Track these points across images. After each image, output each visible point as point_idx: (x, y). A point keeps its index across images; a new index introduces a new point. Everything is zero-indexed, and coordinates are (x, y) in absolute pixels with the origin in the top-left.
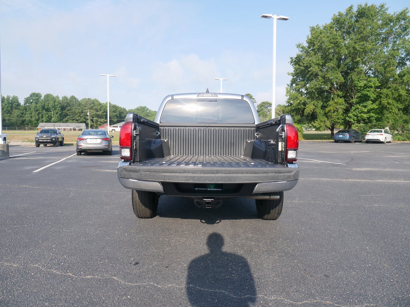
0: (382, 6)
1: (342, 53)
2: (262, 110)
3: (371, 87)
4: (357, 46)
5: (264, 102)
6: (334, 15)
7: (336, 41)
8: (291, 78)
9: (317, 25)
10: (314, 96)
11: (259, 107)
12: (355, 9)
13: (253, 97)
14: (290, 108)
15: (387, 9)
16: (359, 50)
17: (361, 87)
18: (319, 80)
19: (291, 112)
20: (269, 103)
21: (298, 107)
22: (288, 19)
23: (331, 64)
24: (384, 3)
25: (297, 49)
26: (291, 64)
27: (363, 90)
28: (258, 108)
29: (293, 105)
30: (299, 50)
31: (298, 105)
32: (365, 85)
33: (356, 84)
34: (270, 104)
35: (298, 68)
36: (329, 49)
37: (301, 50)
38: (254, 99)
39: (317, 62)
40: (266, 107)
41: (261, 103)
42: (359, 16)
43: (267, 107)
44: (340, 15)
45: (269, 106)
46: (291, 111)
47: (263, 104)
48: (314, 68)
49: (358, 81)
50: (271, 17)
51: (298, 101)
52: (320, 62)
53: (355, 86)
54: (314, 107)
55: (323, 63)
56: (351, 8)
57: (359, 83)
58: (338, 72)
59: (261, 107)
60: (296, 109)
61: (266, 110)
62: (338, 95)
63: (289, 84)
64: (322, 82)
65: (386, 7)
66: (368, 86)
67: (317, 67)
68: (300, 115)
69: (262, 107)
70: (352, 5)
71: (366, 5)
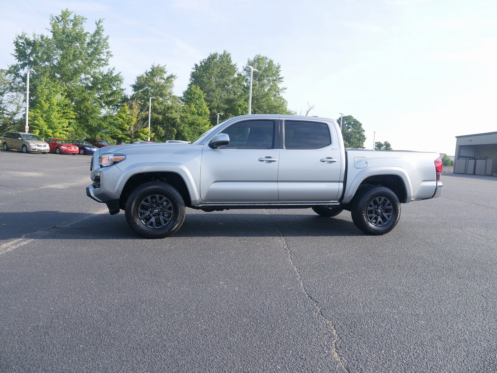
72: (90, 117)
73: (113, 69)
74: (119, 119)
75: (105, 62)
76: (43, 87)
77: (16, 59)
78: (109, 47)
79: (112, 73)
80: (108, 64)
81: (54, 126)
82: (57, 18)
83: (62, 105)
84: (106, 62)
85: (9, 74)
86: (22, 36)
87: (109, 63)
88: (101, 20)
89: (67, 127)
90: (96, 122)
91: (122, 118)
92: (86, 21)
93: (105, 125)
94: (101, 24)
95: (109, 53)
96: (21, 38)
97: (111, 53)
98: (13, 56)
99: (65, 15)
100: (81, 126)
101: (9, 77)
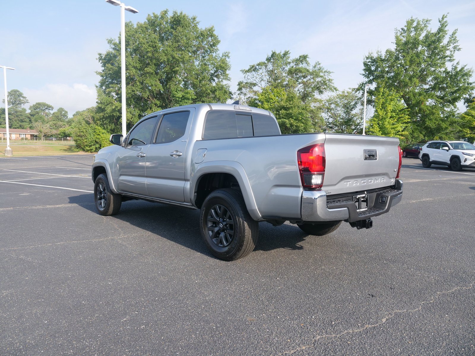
0: (194, 19)
1: (161, 59)
2: (38, 113)
3: (189, 99)
4: (175, 55)
5: (39, 103)
6: (149, 15)
7: (155, 45)
8: (99, 78)
9: (130, 22)
10: (131, 103)
11: (32, 109)
12: (170, 15)
13: (23, 95)
14: (102, 115)
15: (198, 23)
16: (178, 60)
17: (179, 98)
18: (137, 85)
19: (104, 120)
20: (47, 104)
21: (113, 115)
22: (137, 12)
23: (150, 69)
24: (195, 16)
25: (109, 45)
26: (99, 61)
27: (181, 101)
28: (32, 111)
29: (106, 111)
30: (110, 46)
31: (112, 112)
32: (183, 96)
33: (174, 95)
34: (48, 106)
35: (111, 68)
36: (147, 52)
37: (113, 47)
38: (25, 97)
39: (135, 65)
40: (42, 109)
41: (35, 104)
42: (175, 23)
43: (45, 110)
44: (156, 17)
45: (46, 108)
46: (103, 118)
47: (38, 105)
48: (131, 71)
49: (176, 91)
50: (119, 5)
51: (114, 107)
52: (138, 66)
53: (173, 96)
54: (131, 115)
55: (140, 66)
56: (166, 12)
57: (177, 93)
58: (156, 79)
59: (35, 109)
60: (109, 116)
61: (42, 114)
62: (156, 104)
63: (97, 85)
64: (140, 89)
65: (197, 20)
66: (186, 97)
67: (134, 71)
68: (114, 124)
69: (37, 109)
70: (167, 10)
71: (181, 13)
72: (428, 119)
73: (457, 64)
74: (467, 116)
75: (450, 59)
76: (380, 97)
77: (364, 77)
78: (457, 41)
79: (456, 68)
80: (454, 60)
81: (387, 131)
82: (402, 29)
83: (398, 111)
84: (451, 57)
85: (358, 92)
86: (369, 57)
87: (454, 58)
88: (445, 16)
89: (402, 131)
90: (435, 123)
91: (470, 115)
92: (430, 22)
93: (444, 125)
94: (445, 20)
95: (456, 48)
96: (367, 58)
97: (459, 47)
98: (361, 75)
99: (410, 23)
100: (417, 129)
101: (358, 94)
